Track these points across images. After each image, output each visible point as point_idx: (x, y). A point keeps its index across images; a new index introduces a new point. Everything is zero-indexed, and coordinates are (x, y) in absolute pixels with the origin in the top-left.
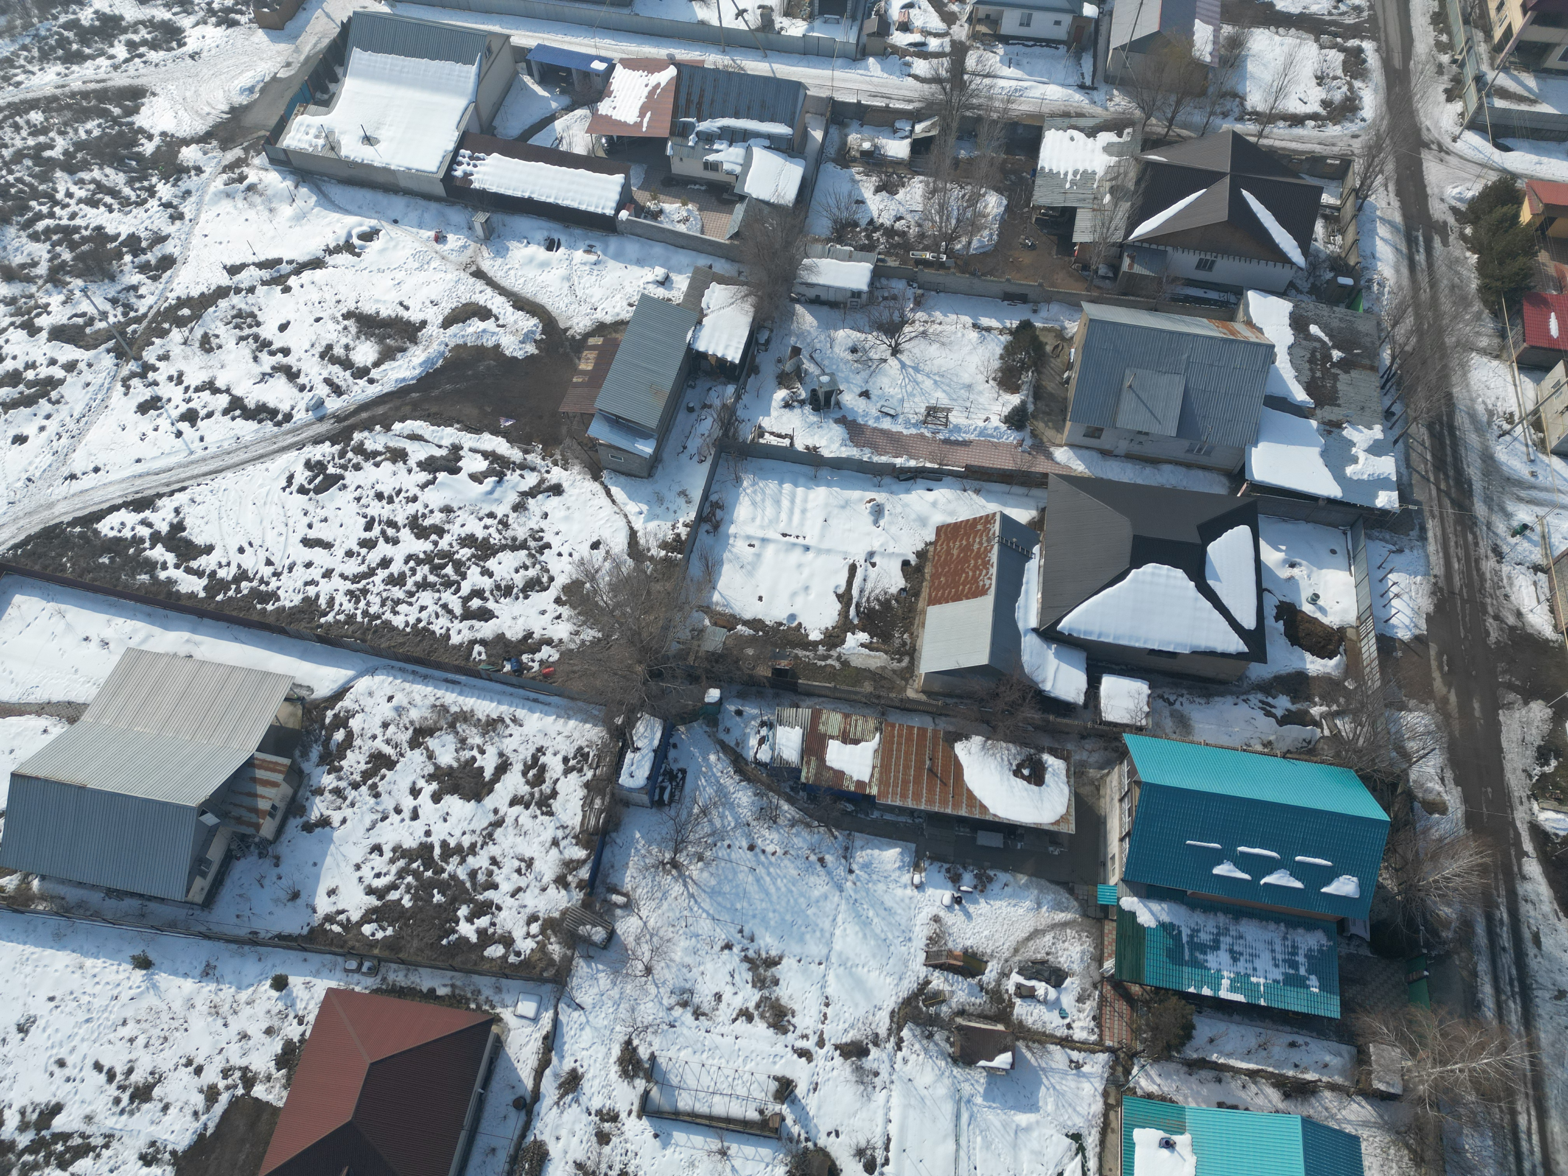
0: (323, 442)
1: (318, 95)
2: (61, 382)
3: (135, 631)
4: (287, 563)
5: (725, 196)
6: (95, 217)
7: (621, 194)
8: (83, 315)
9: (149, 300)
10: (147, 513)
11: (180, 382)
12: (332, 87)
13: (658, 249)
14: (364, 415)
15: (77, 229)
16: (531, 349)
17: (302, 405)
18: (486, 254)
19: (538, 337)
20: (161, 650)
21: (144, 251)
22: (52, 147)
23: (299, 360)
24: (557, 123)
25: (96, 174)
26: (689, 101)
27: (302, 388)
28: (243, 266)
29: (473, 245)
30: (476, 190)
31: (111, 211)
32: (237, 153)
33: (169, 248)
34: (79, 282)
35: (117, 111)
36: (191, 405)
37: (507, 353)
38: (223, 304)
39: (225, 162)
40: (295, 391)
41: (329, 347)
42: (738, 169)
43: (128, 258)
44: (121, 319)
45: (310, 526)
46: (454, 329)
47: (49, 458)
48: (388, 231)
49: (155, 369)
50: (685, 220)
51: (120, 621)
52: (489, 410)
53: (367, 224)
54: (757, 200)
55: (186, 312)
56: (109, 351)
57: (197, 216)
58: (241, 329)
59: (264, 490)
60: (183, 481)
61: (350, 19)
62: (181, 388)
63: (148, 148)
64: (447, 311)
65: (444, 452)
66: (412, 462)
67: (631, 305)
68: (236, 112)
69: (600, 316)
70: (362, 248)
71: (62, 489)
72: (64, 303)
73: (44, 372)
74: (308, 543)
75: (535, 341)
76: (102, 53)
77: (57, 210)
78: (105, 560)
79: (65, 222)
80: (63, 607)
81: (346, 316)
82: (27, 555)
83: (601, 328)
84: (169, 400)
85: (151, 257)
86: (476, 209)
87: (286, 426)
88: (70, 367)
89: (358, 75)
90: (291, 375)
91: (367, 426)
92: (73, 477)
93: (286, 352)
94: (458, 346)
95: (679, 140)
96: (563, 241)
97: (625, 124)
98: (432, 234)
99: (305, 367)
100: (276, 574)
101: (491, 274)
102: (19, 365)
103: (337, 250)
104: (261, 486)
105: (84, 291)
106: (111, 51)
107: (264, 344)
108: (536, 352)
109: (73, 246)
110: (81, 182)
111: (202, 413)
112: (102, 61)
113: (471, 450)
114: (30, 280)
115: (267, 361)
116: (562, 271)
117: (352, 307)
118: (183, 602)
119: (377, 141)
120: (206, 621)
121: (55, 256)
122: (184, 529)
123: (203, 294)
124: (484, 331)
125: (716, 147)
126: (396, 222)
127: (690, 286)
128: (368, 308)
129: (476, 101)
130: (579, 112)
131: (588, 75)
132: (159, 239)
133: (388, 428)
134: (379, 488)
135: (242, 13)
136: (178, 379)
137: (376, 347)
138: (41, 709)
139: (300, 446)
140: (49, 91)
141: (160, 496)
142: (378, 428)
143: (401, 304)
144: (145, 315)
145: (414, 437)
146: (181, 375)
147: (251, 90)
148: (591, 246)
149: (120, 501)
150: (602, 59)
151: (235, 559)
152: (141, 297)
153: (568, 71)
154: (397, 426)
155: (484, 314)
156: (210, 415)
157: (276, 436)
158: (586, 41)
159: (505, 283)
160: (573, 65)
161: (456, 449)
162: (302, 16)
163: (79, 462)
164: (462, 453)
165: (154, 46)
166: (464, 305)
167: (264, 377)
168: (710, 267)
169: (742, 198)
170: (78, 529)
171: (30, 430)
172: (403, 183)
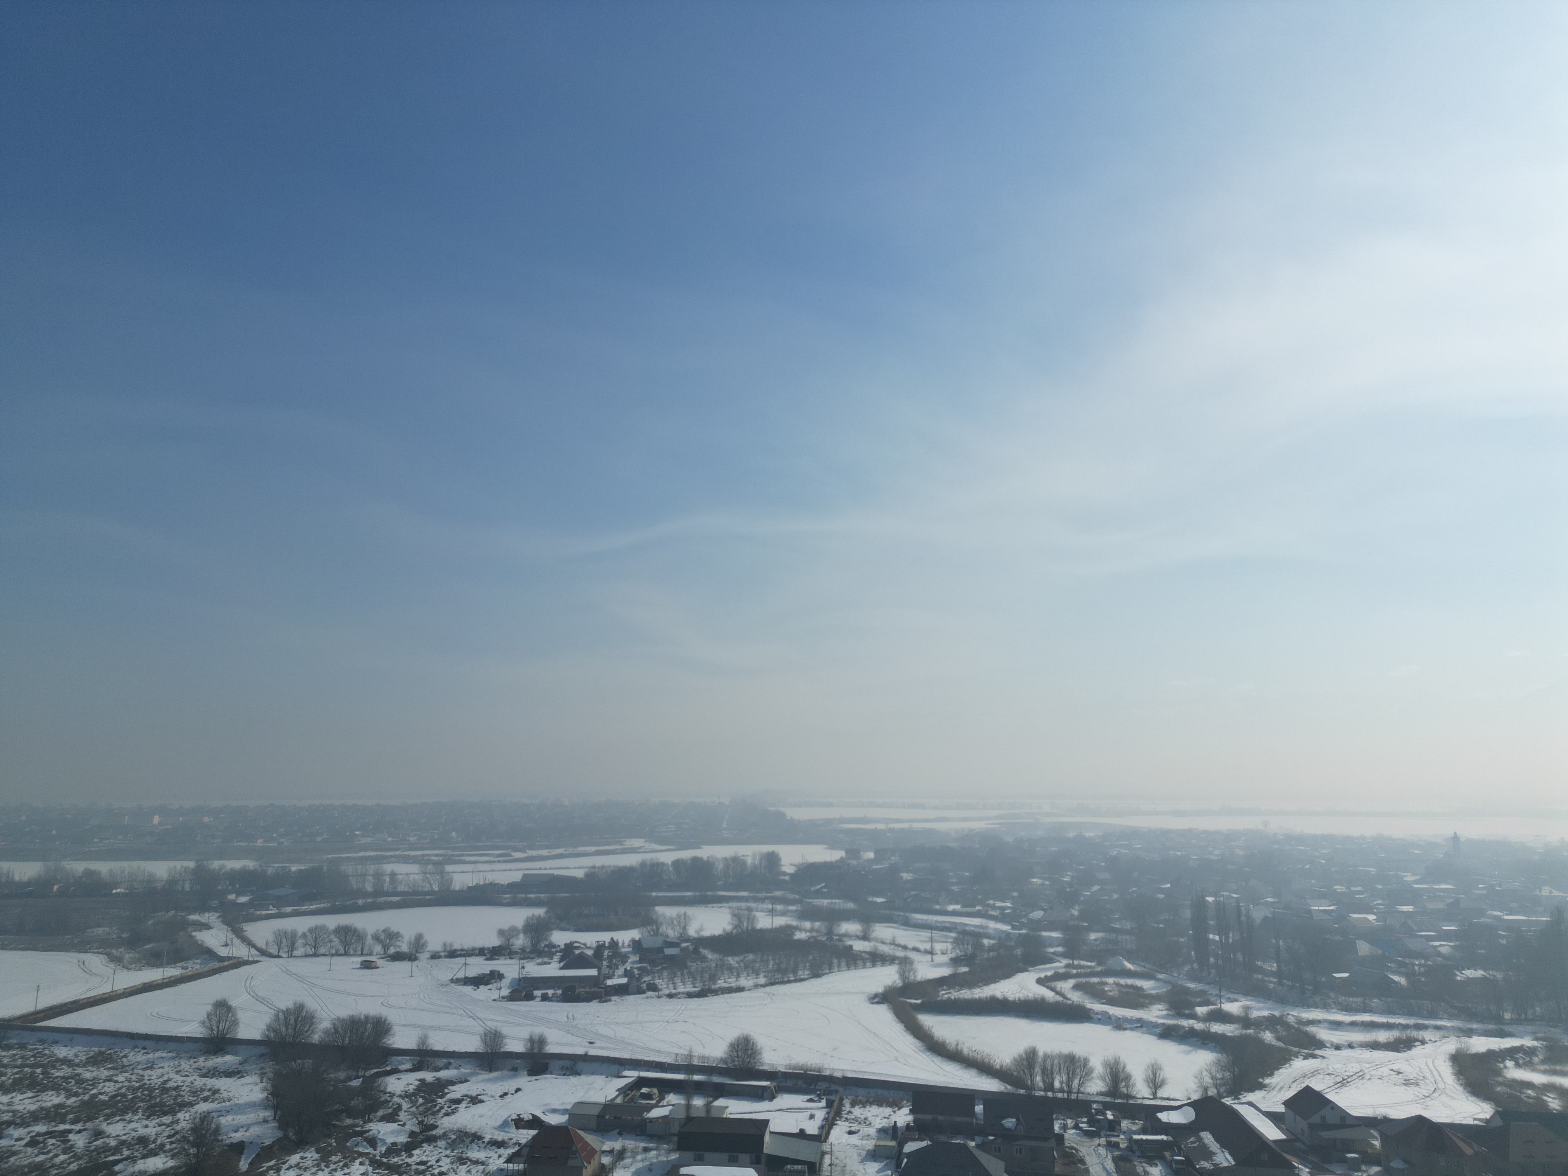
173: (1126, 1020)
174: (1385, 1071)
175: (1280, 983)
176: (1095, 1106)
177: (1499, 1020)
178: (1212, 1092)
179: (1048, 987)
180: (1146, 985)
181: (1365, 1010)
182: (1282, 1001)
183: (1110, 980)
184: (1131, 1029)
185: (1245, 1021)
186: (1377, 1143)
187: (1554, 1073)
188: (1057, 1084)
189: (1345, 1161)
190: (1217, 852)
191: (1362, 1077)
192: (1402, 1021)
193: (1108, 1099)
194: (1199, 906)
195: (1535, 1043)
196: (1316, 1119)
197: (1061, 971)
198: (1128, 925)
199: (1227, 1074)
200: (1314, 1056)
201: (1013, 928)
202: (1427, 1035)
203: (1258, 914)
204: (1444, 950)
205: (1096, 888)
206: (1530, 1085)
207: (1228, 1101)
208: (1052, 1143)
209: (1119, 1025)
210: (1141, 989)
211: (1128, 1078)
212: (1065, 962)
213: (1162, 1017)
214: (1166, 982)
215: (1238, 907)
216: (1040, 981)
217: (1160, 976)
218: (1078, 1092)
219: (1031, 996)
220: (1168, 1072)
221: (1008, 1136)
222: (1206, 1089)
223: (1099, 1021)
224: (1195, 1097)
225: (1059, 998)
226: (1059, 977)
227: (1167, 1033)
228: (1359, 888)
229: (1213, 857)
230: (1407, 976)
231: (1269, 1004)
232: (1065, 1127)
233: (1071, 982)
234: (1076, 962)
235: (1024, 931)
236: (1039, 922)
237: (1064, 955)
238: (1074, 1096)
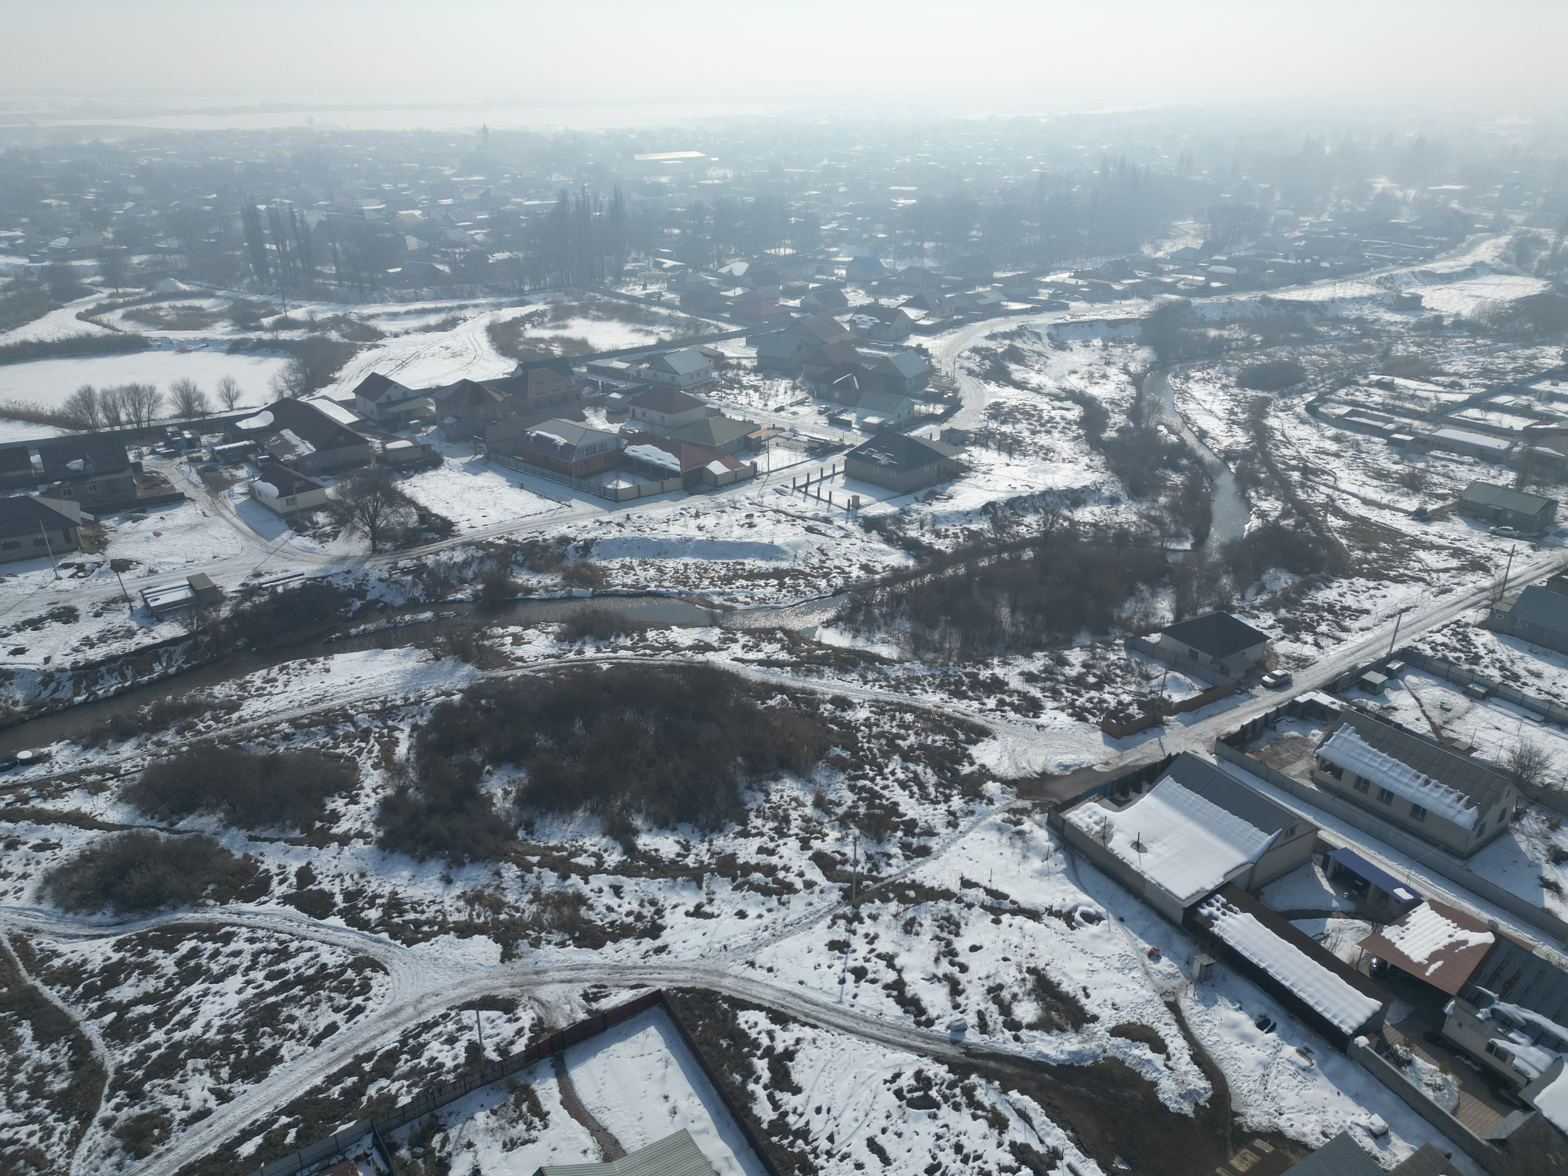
0: (943, 1063)
1: (1117, 795)
2: (796, 891)
3: (700, 1118)
4: (845, 1150)
5: (1503, 1092)
6: (899, 796)
7: (1369, 1020)
8: (844, 855)
9: (893, 871)
10: (777, 1028)
11: (871, 942)
12: (1132, 794)
13: (1387, 1098)
14: (992, 1064)
15: (881, 797)
16: (1187, 1109)
17: (947, 1020)
18: (1190, 994)
19: (1202, 1102)
20: (704, 1149)
21: (913, 835)
22: (904, 739)
23: (969, 982)
24: (1330, 920)
25: (920, 769)
26: (1496, 975)
27: (956, 1006)
28: (976, 885)
29: (1182, 978)
30: (1213, 934)
31: (911, 797)
32: (1027, 804)
33: (933, 843)
34: (857, 832)
35: (962, 737)
36: (867, 965)
37: (1161, 1096)
38: (942, 904)
39: (1013, 806)
40: (949, 1005)
41: (1000, 987)
42: (1534, 1074)
43: (900, 834)
44: (865, 872)
45: (884, 1131)
46: (1120, 1041)
47: (748, 940)
48: (1110, 924)
49: (861, 921)
50: (1437, 1088)
51: (697, 1101)
52: (1110, 1139)
53: (1096, 908)
54: (1548, 1122)
55: (912, 894)
56: (841, 889)
57: (967, 832)
58: (942, 930)
59: (871, 1071)
60: (819, 1020)
61: (1178, 755)
62: (869, 947)
63: (966, 769)
64: (1122, 1021)
65: (1042, 1150)
66: (1007, 1138)
67: (1324, 1134)
68: (1045, 777)
69: (1282, 1122)
70: (1080, 924)
71: (739, 968)
72: (838, 840)
73: (791, 878)
74: (873, 1145)
75: (1197, 1104)
76: (978, 699)
77: (878, 778)
78: (724, 1043)
79: (877, 788)
80: (672, 1059)
81: (1030, 971)
82: (684, 1002)
83: (1276, 1136)
84: (854, 951)
85: (915, 841)
86: (1203, 949)
87: (923, 1030)
88: (809, 885)
89: (1159, 795)
90: (955, 989)
91: (989, 1077)
92: (752, 964)
93: (964, 969)
94: (1114, 1059)
95: (1467, 1005)
96: (1279, 1027)
97: (1407, 958)
98: (1148, 947)
99: (970, 990)
100: (829, 1154)
101: (1186, 1014)
102: (780, 863)
103: (1058, 914)
104: (871, 1066)
105: (856, 839)
106: (986, 700)
107: (950, 953)
108: (1192, 1115)
109: (870, 806)
110: (907, 769)
111: (870, 976)
112: (976, 704)
113: (1069, 1166)
114: (828, 813)
115: (945, 967)
116: (1263, 1055)
117: (1041, 966)
118: (748, 1122)
119: (1145, 851)
120: (752, 1152)
121: (855, 806)
122: (792, 1060)
123: (932, 888)
124: (1149, 1061)
125: (1512, 1035)
126: (1122, 920)
127: (1410, 1161)
128: (1054, 976)
129: (1255, 865)
130: (1358, 923)
131: (1386, 897)
132: (930, 832)
133: (1005, 1090)
134: (963, 1139)
135: (1094, 715)
136: (871, 939)
137: (1039, 1012)
138: (598, 1131)
139: (922, 1053)
140: (929, 706)
141: (795, 1020)
142: (997, 1083)
143: (1085, 989)
144: (883, 879)
145: (1023, 1116)
146: (876, 937)
147: (1067, 767)
148: (1308, 1051)
149: (767, 1005)
150: (1409, 890)
151: (810, 1114)
152: (890, 865)
153: (1367, 883)
154: (1014, 1094)
155: (1159, 1046)
156: (874, 981)
157: (909, 1032)
158: (1400, 868)
159: (1196, 1031)
160: (1374, 881)
161: (1055, 1155)
162: (1140, 736)
163: (763, 957)
164: (1059, 1163)
165: (1016, 709)
166: (1143, 1026)
167: (933, 978)
168: (1448, 1156)
169: (1527, 1107)
170: (726, 1006)
171: (752, 912)
172: (1147, 893)
173: (189, 342)
174: (436, 349)
175: (340, 285)
176: (169, 429)
177: (521, 292)
178: (287, 394)
179: (92, 322)
180: (206, 304)
181: (418, 299)
182: (344, 301)
183: (165, 304)
184: (197, 350)
185: (311, 325)
186: (433, 408)
187: (558, 327)
188: (123, 417)
189: (408, 427)
190: (263, 155)
191: (418, 357)
192: (448, 304)
193: (183, 420)
194: (251, 215)
195: (546, 307)
196: (382, 399)
197: (104, 302)
198: (175, 243)
199: (300, 376)
200: (377, 346)
201: (32, 260)
202: (467, 313)
203: (313, 219)
204: (479, 238)
205: (129, 205)
206: (541, 340)
207: (304, 399)
208: (129, 472)
209: (182, 348)
210: (200, 309)
211: (200, 397)
212: (107, 291)
213: (228, 333)
214: (226, 298)
215: (292, 213)
216: (80, 317)
217: (220, 293)
218: (149, 420)
219: (73, 334)
220: (240, 384)
221: (78, 477)
222: (281, 393)
223: (160, 348)
224: (272, 401)
225: (107, 331)
226: (102, 309)
227: (235, 348)
228: (405, 185)
229: (259, 161)
230: (450, 264)
231: (333, 305)
232: (140, 455)
233: (119, 313)
234: (121, 291)
235: (47, 263)
236: (64, 250)
237: (105, 285)
238: (145, 425)
